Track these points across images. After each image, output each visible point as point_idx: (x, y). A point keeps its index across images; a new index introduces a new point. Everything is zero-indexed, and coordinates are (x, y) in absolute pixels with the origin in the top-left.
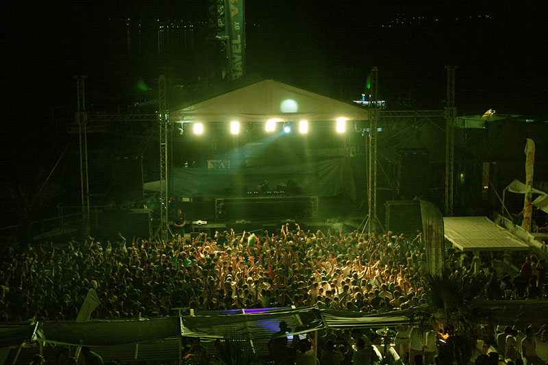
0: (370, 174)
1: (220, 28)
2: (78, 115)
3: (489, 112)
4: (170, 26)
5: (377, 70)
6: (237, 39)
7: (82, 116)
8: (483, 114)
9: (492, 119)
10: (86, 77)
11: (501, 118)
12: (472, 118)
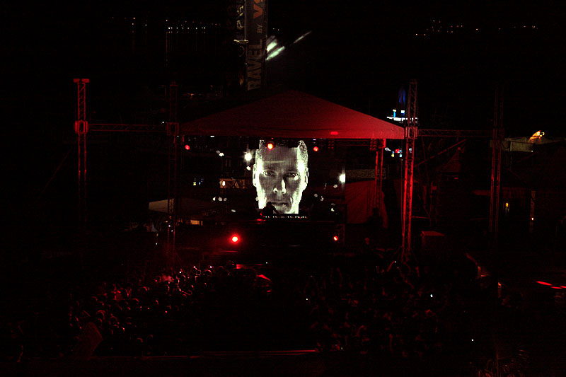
0: (405, 201)
1: (239, 30)
2: (77, 124)
3: (538, 133)
4: (180, 28)
5: (416, 83)
6: (259, 43)
7: (82, 125)
8: (531, 136)
9: (540, 142)
10: (87, 81)
11: (551, 141)
12: (517, 141)
